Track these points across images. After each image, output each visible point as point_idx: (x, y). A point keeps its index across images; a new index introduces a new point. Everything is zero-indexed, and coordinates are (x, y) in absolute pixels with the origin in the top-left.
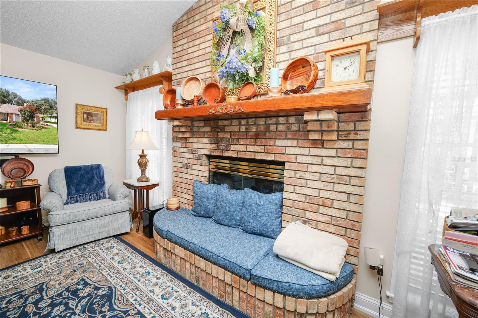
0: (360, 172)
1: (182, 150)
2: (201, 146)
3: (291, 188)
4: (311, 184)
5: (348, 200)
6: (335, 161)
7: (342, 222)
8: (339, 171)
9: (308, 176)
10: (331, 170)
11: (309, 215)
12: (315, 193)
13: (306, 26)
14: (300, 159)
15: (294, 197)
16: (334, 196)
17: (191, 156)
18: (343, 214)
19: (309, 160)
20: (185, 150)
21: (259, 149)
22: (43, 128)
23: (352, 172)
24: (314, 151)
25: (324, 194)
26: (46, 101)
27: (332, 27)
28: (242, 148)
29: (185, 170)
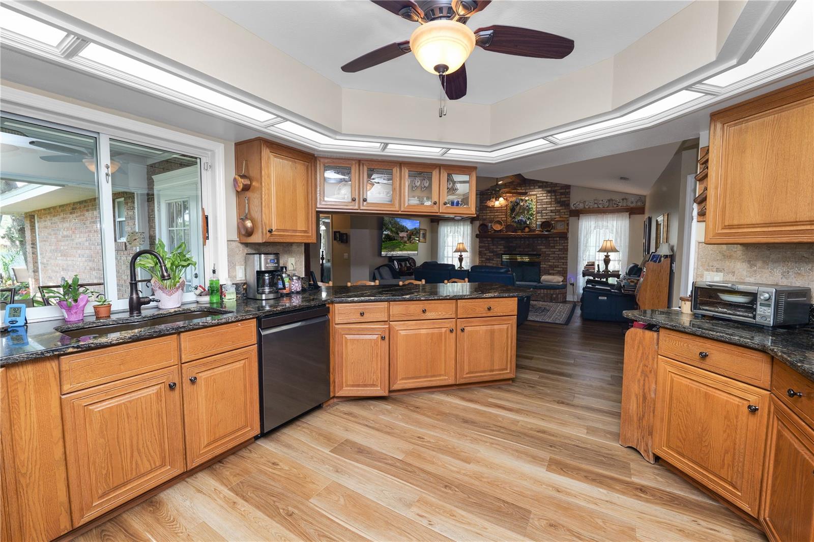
0: (566, 256)
1: (486, 252)
2: (499, 249)
3: (544, 263)
4: (551, 261)
5: (563, 265)
6: (559, 253)
7: (562, 272)
8: (560, 255)
9: (550, 258)
10: (557, 256)
11: (551, 272)
12: (552, 264)
13: (548, 209)
14: (547, 253)
15: (544, 266)
16: (559, 264)
17: (492, 254)
18: (562, 269)
19: (550, 253)
20: (488, 252)
21: (530, 250)
22: (413, 243)
23: (564, 255)
24: (551, 250)
25: (556, 264)
26: (415, 229)
27: (556, 211)
28: (522, 250)
29: (488, 261)
